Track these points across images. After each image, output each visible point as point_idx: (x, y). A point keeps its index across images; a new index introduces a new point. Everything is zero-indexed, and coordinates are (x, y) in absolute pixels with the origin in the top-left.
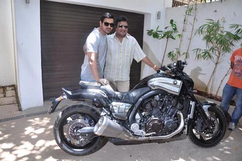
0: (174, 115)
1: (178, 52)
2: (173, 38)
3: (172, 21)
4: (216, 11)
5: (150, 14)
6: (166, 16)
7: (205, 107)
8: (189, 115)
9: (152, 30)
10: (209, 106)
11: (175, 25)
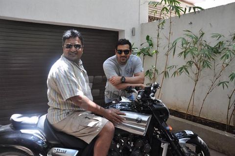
1: (156, 70)
2: (149, 55)
3: (148, 37)
4: (191, 23)
5: (124, 31)
6: (142, 32)
10: (188, 139)
11: (151, 41)
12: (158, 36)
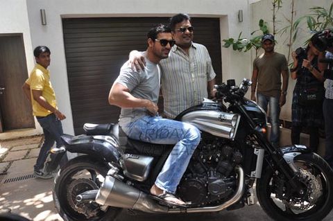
0: (228, 173)
3: (261, 22)
5: (227, 16)
7: (289, 156)
8: (252, 173)
9: (231, 40)
10: (298, 154)
11: (266, 27)
12: (274, 19)
